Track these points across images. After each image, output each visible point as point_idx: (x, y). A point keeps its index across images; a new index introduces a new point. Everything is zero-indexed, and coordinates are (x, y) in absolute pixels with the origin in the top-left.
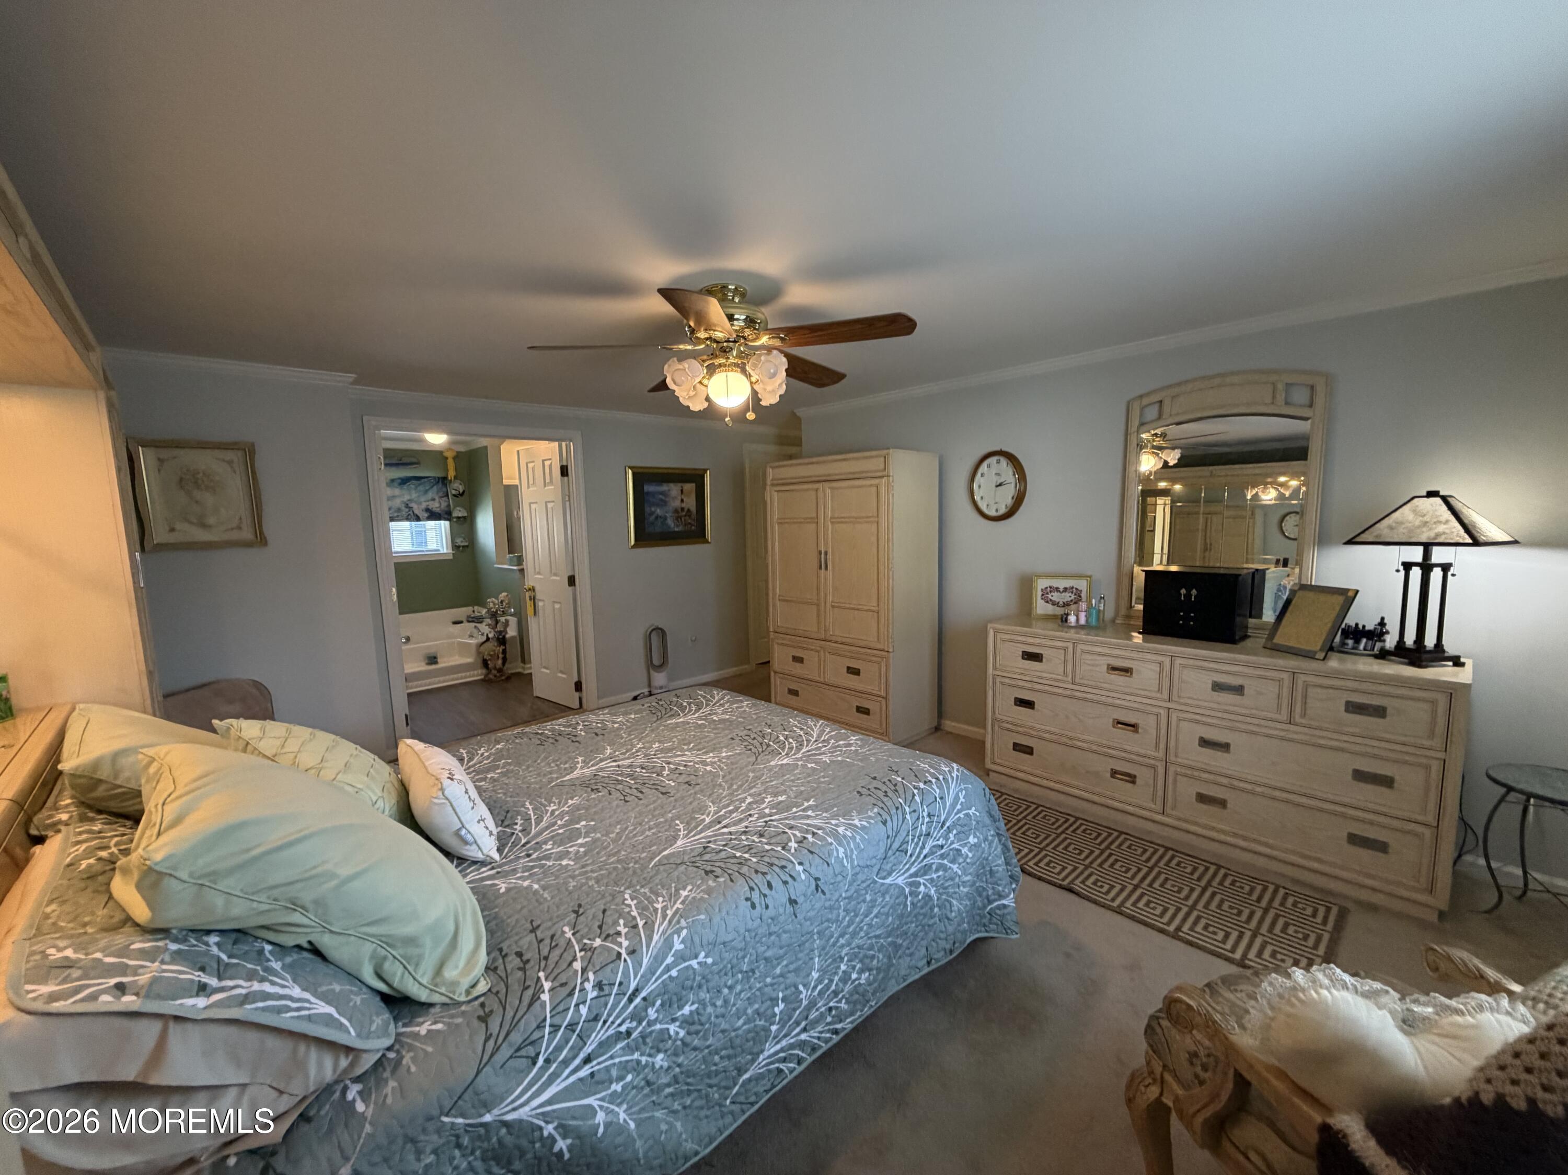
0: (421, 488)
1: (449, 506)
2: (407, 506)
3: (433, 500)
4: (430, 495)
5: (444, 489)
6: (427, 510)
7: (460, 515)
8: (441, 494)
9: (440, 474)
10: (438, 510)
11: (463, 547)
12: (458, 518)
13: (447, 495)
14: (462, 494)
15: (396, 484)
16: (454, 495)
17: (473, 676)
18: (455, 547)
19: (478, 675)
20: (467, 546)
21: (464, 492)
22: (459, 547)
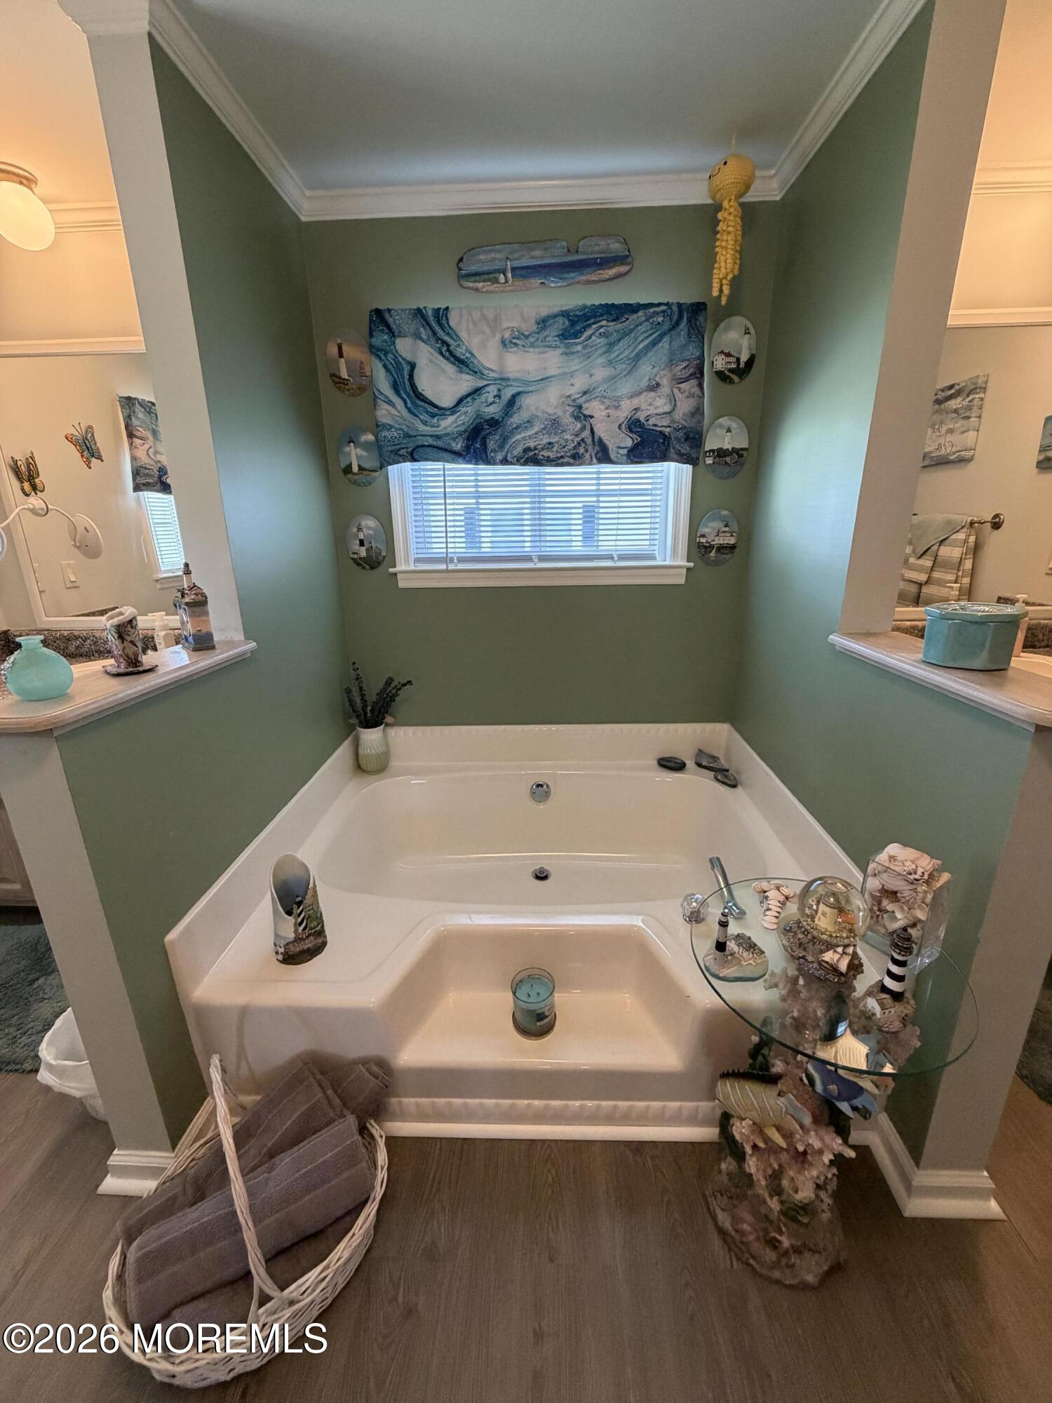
0: (624, 349)
1: (698, 411)
2: (580, 415)
3: (655, 387)
4: (646, 370)
5: (692, 351)
6: (634, 425)
7: (727, 445)
8: (678, 369)
9: (688, 298)
10: (662, 424)
11: (721, 549)
12: (721, 453)
13: (699, 374)
14: (743, 370)
15: (552, 332)
16: (721, 376)
17: (676, 1119)
18: (699, 549)
19: (692, 1120)
20: (732, 548)
21: (750, 362)
22: (708, 548)
